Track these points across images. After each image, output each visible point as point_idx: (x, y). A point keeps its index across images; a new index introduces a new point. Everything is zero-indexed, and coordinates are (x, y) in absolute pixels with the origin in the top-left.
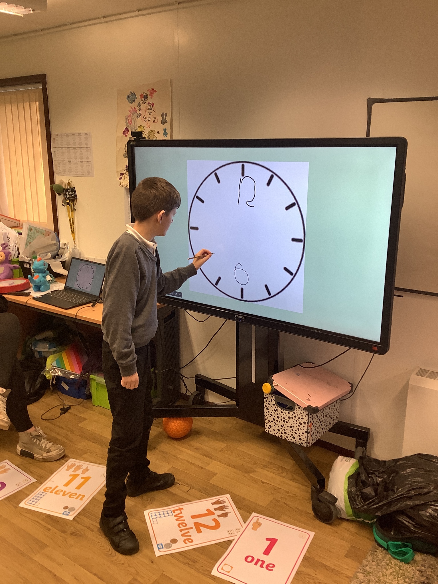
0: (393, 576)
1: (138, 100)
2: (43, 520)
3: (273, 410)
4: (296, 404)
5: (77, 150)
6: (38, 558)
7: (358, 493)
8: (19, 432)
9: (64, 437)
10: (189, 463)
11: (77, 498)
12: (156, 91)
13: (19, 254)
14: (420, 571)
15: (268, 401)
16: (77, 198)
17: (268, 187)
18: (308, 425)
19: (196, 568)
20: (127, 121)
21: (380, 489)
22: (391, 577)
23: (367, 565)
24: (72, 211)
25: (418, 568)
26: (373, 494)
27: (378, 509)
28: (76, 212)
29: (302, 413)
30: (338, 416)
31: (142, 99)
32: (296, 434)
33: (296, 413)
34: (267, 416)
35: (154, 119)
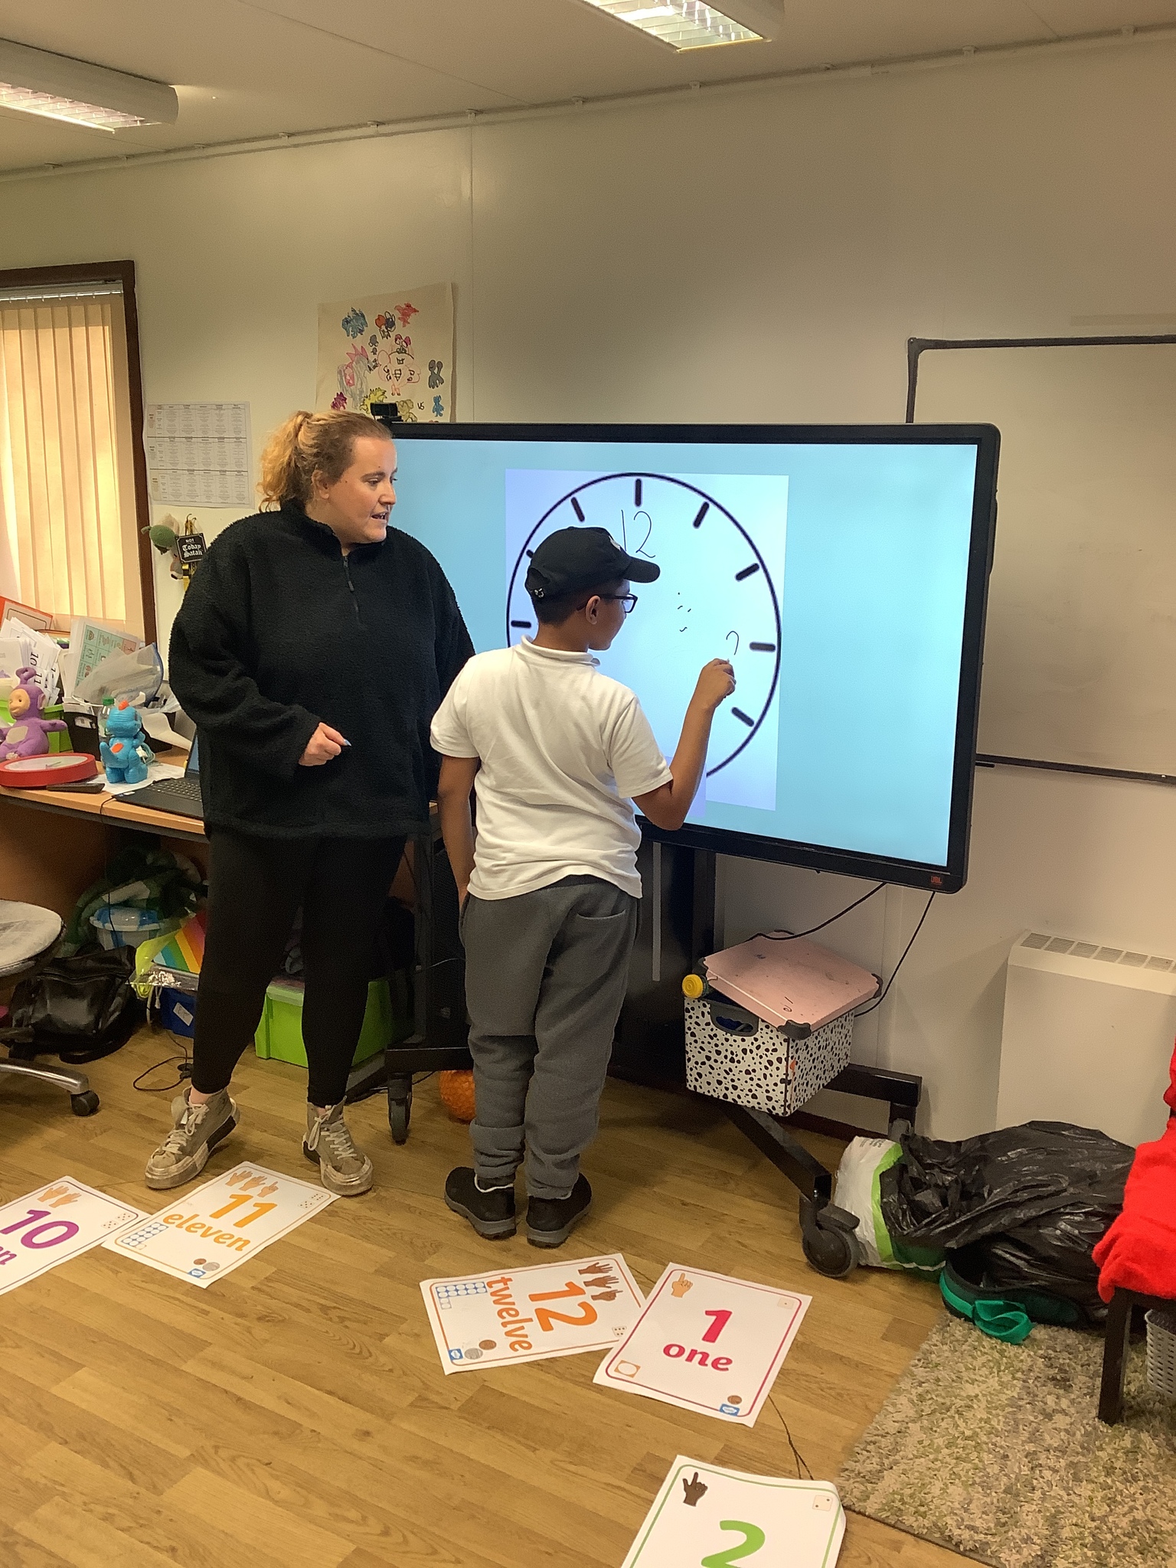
0: (987, 1368)
1: (372, 329)
3: (705, 1037)
4: (760, 1019)
5: (210, 443)
12: (415, 311)
13: (61, 694)
14: (1045, 1358)
15: (694, 1017)
17: (697, 529)
18: (787, 1064)
20: (341, 378)
21: (953, 1196)
22: (985, 1371)
23: (931, 1352)
25: (1041, 1352)
26: (938, 1204)
27: (950, 1234)
29: (775, 1038)
30: (849, 1053)
31: (380, 327)
32: (760, 1087)
33: (759, 1038)
34: (691, 1051)
35: (411, 374)
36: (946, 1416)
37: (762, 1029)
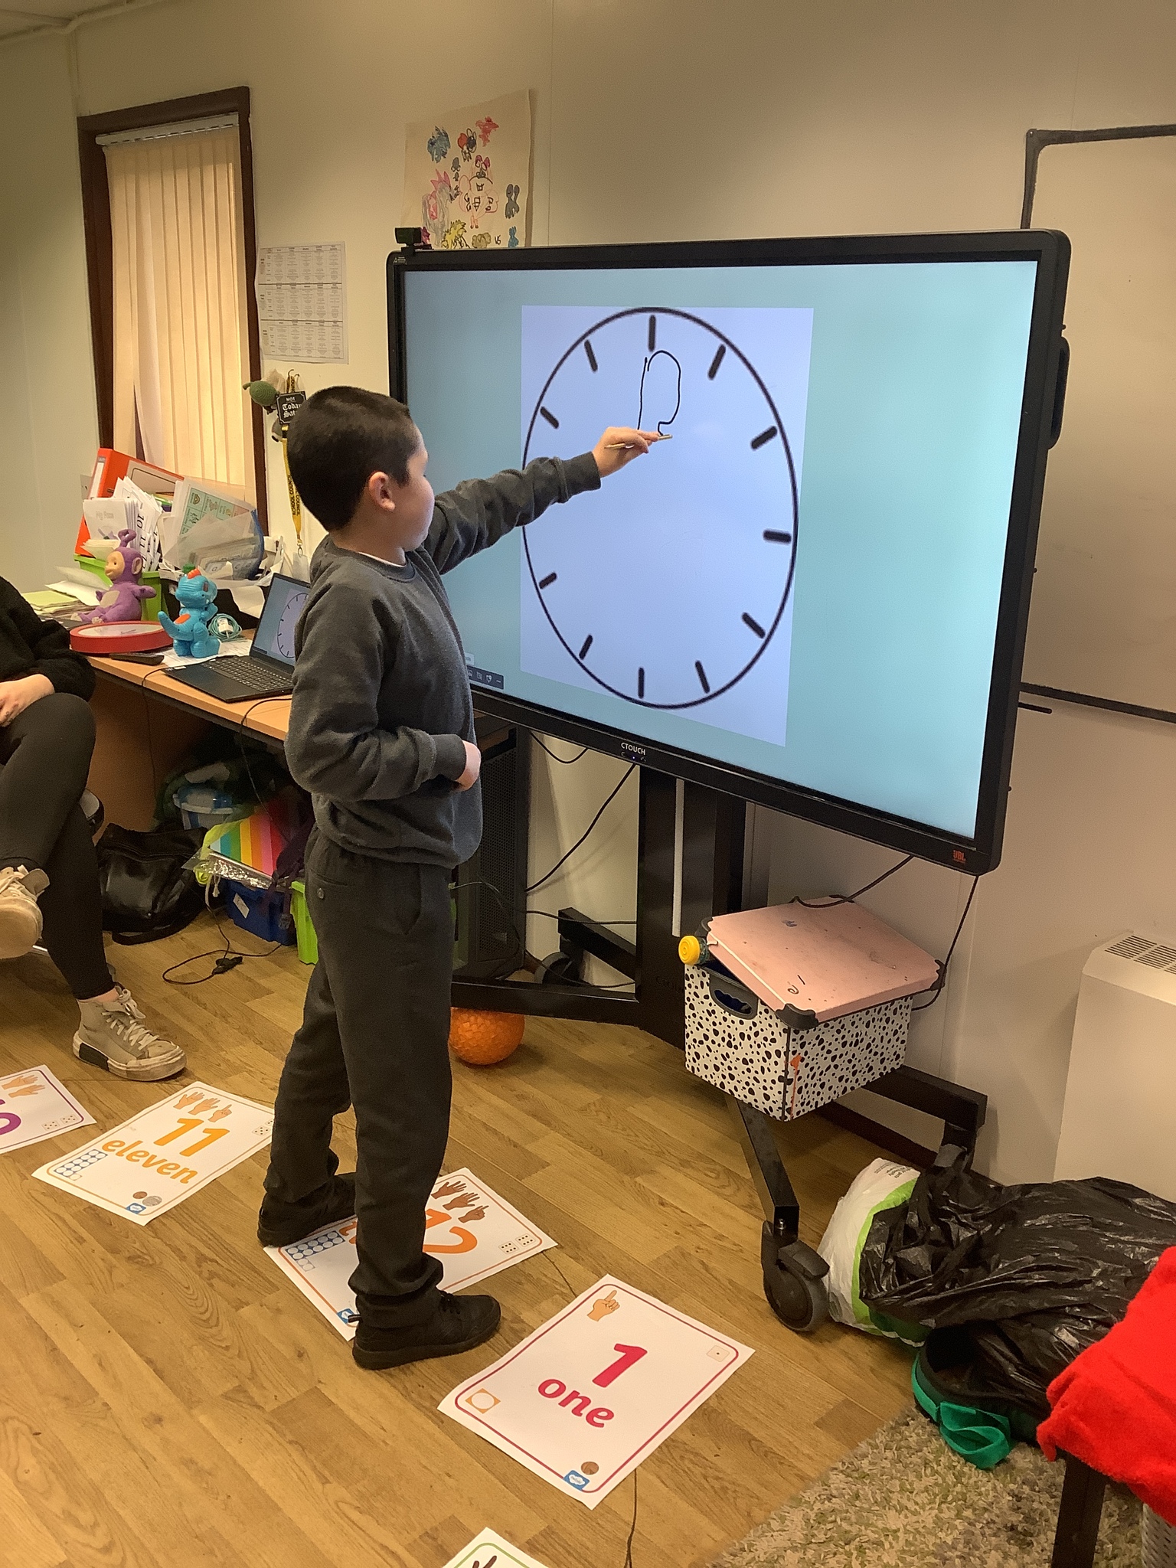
0: (929, 1494)
1: (455, 151)
2: (75, 1216)
3: (704, 1012)
4: (759, 1001)
5: (311, 290)
6: (30, 1303)
7: (890, 1261)
8: (81, 998)
9: (201, 1029)
11: (172, 1177)
12: (495, 126)
13: (160, 560)
14: (1014, 1495)
15: (693, 986)
17: (711, 381)
18: (787, 1059)
19: (405, 1387)
20: (426, 210)
21: (954, 1257)
22: (923, 1498)
23: (865, 1456)
25: (1012, 1486)
26: (926, 1265)
27: (930, 1309)
29: (774, 1025)
30: (902, 1053)
31: (462, 148)
32: (758, 1082)
33: (758, 1023)
34: (690, 1026)
35: (490, 202)
36: (841, 1550)
37: (761, 1013)
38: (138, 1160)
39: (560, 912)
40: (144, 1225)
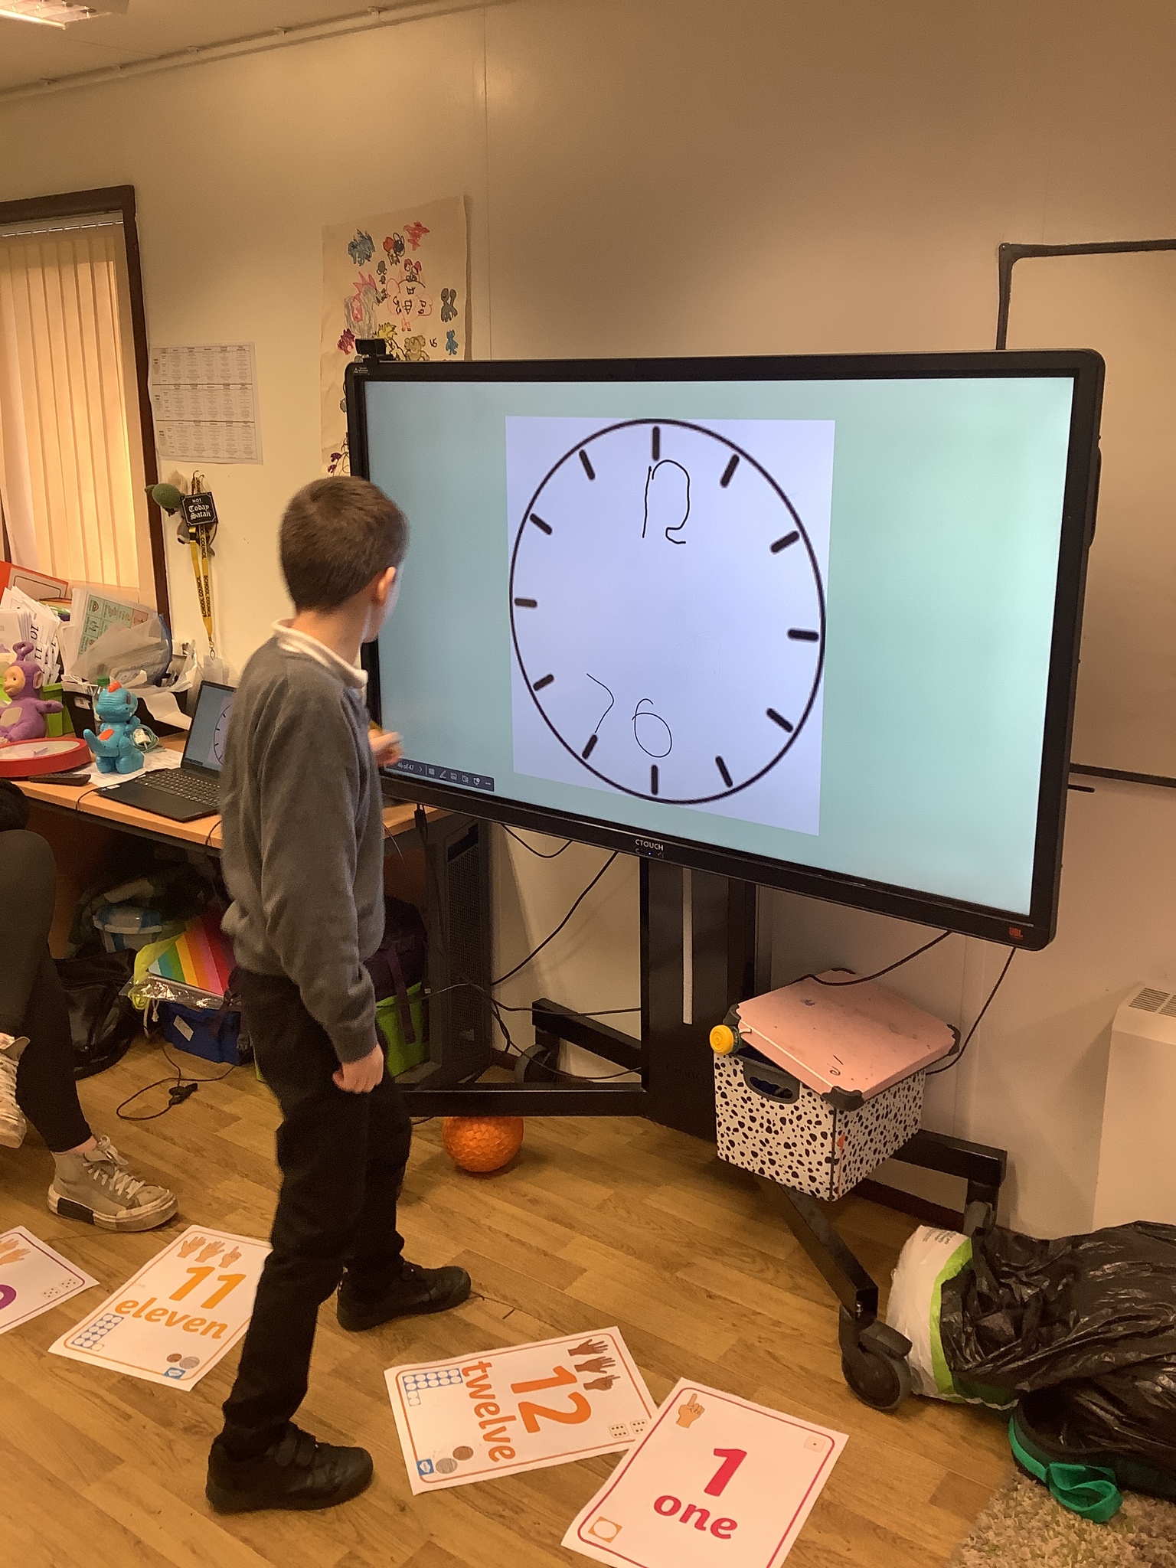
0: (1059, 1556)
1: (379, 254)
2: (110, 1390)
3: (738, 1100)
4: (801, 1084)
7: (969, 1329)
8: (54, 1151)
9: (176, 1166)
10: (512, 1241)
11: (204, 1333)
12: (426, 231)
13: (61, 672)
14: (1136, 1545)
15: (725, 1074)
16: (217, 522)
17: (724, 489)
18: (834, 1140)
19: (521, 1528)
20: (349, 313)
21: (1030, 1319)
23: (989, 1527)
24: (204, 557)
25: (1131, 1536)
26: (1010, 1330)
27: (1023, 1373)
28: (214, 559)
29: (818, 1108)
30: (919, 1118)
31: (388, 255)
32: (802, 1164)
33: (801, 1107)
34: (722, 1114)
35: (422, 305)
38: (159, 1320)
39: (535, 1005)
40: (189, 1390)
